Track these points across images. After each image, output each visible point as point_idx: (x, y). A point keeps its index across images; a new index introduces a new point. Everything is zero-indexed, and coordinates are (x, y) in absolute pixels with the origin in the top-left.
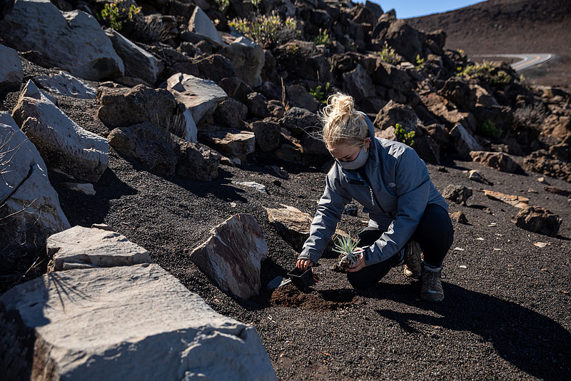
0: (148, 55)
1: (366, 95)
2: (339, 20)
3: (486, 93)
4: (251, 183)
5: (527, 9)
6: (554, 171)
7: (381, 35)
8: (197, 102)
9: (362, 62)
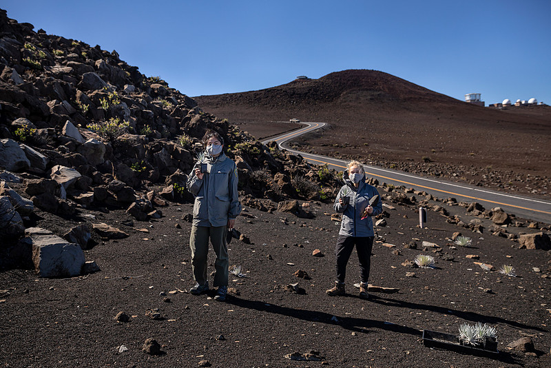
0: (42, 156)
1: (167, 165)
2: (161, 115)
3: (242, 161)
4: (89, 215)
5: (311, 92)
6: (254, 205)
7: (186, 125)
8: (67, 180)
9: (165, 146)
